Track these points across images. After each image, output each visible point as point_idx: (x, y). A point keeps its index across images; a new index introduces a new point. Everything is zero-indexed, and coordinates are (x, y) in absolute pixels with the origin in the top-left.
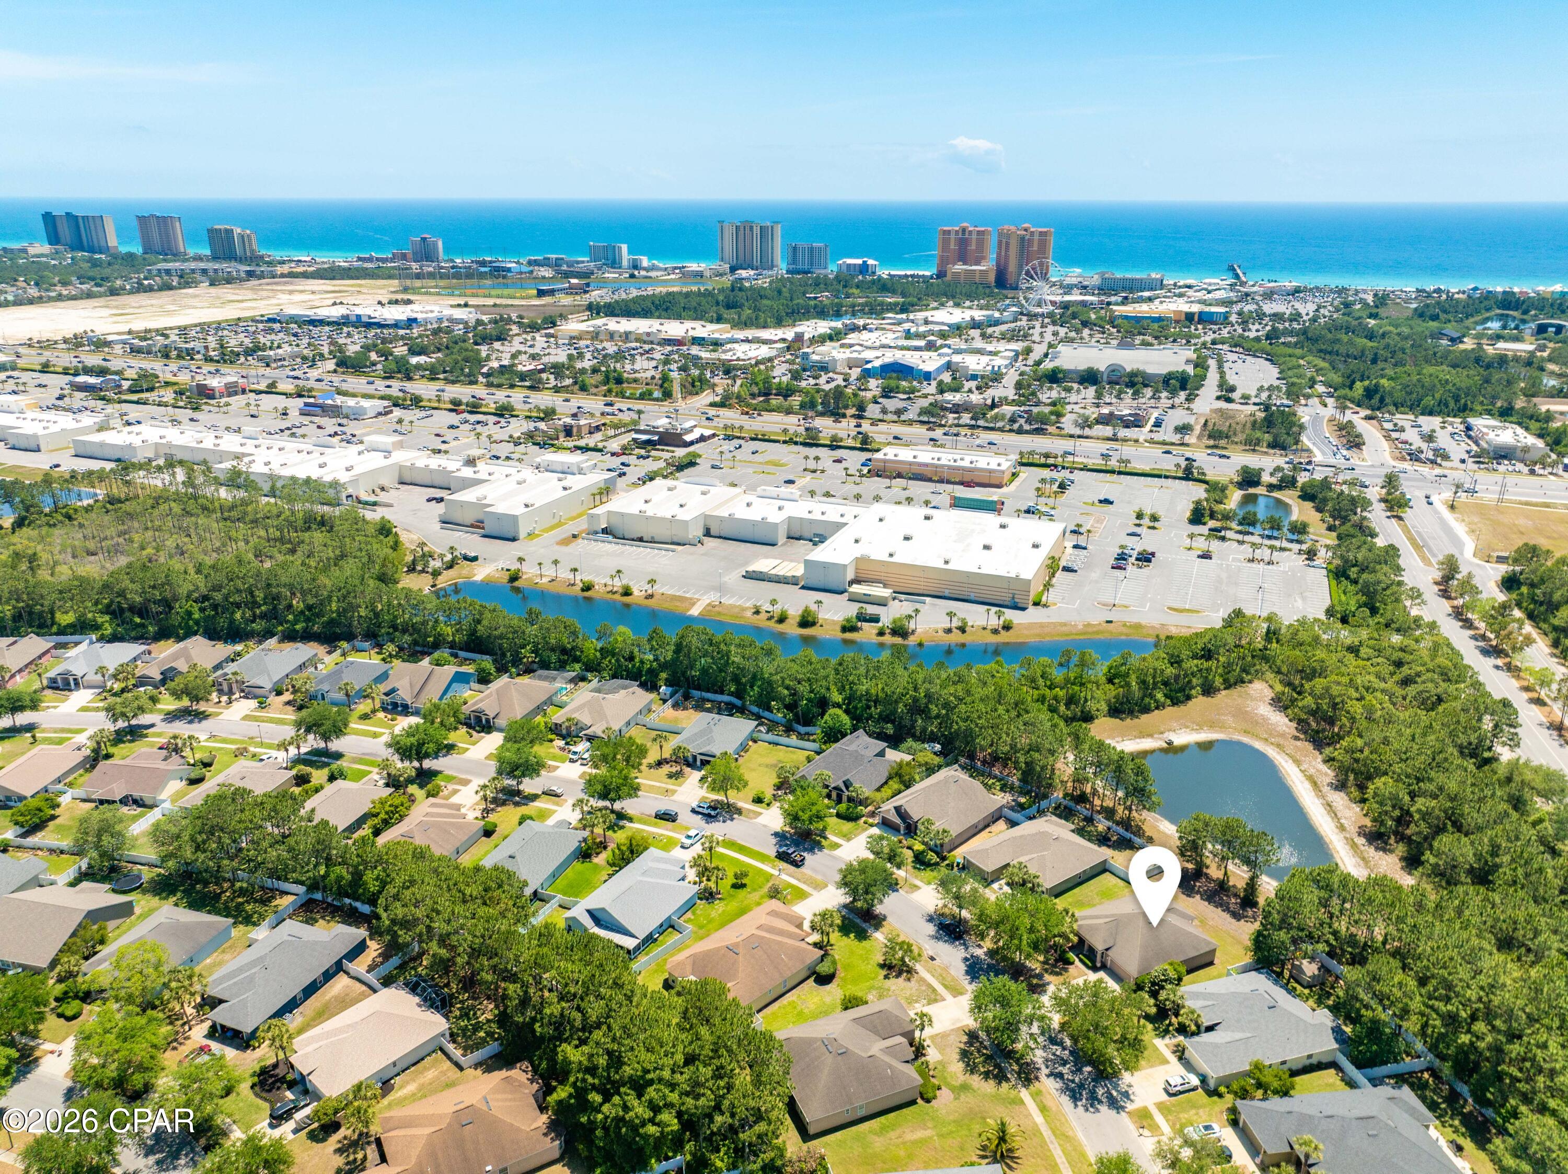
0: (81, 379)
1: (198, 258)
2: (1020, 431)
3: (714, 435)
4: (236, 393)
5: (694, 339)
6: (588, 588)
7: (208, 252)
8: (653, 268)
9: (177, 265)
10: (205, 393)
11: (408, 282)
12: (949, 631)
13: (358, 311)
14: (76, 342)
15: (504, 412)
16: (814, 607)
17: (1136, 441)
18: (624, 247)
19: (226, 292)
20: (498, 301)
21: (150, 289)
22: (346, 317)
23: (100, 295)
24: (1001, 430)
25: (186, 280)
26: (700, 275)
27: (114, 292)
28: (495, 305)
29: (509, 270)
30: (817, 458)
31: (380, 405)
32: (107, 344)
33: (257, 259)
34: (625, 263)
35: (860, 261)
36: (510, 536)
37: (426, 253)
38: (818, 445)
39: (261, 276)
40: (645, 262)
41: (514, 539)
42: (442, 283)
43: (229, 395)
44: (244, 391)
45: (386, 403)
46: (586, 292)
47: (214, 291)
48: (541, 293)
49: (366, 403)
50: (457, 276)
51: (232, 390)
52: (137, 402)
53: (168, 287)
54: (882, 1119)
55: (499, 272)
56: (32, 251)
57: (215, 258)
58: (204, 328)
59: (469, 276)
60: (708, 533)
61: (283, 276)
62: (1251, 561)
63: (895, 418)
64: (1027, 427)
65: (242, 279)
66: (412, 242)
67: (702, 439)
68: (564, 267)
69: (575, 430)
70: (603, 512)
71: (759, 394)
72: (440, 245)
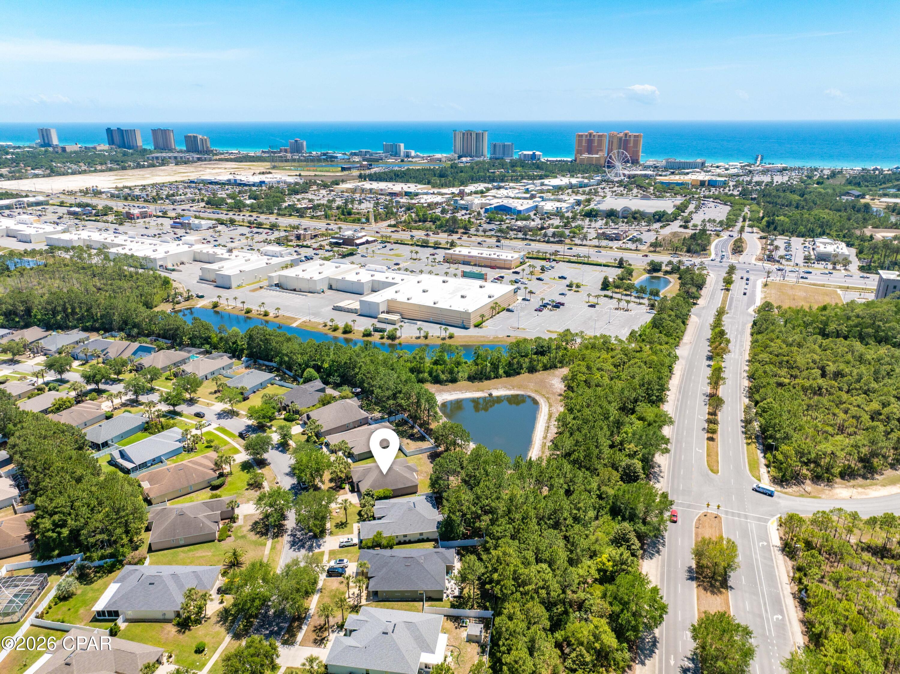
0: (72, 209)
1: (181, 151)
2: (548, 242)
3: (375, 241)
5: (406, 192)
6: (248, 311)
7: (184, 148)
8: (417, 156)
9: (164, 155)
10: (130, 217)
11: (275, 164)
12: (419, 338)
13: (238, 177)
14: (85, 192)
15: (273, 227)
16: (350, 323)
17: (611, 248)
18: (402, 146)
19: (181, 168)
20: (317, 173)
21: (143, 167)
22: (229, 180)
23: (116, 170)
24: (539, 241)
25: (164, 162)
26: (440, 160)
27: (124, 168)
28: (315, 175)
29: (336, 157)
30: (417, 253)
31: (211, 223)
32: (101, 193)
33: (208, 152)
34: (402, 154)
35: (531, 153)
36: (228, 286)
37: (297, 148)
38: (428, 247)
39: (205, 160)
40: (413, 153)
41: (229, 288)
42: (296, 164)
43: (142, 218)
44: (150, 216)
45: (214, 222)
46: (370, 169)
47: (176, 168)
48: (343, 169)
49: (203, 222)
50: (312, 161)
51: (144, 215)
52: (95, 221)
53: (153, 166)
55: (331, 159)
56: (98, 148)
57: (188, 151)
58: (153, 185)
59: (319, 160)
60: (331, 288)
61: (216, 160)
62: (617, 309)
63: (483, 234)
64: (552, 239)
65: (193, 162)
66: (291, 143)
67: (368, 242)
68: (368, 156)
69: (302, 237)
70: (276, 275)
71: (420, 221)
72: (305, 143)
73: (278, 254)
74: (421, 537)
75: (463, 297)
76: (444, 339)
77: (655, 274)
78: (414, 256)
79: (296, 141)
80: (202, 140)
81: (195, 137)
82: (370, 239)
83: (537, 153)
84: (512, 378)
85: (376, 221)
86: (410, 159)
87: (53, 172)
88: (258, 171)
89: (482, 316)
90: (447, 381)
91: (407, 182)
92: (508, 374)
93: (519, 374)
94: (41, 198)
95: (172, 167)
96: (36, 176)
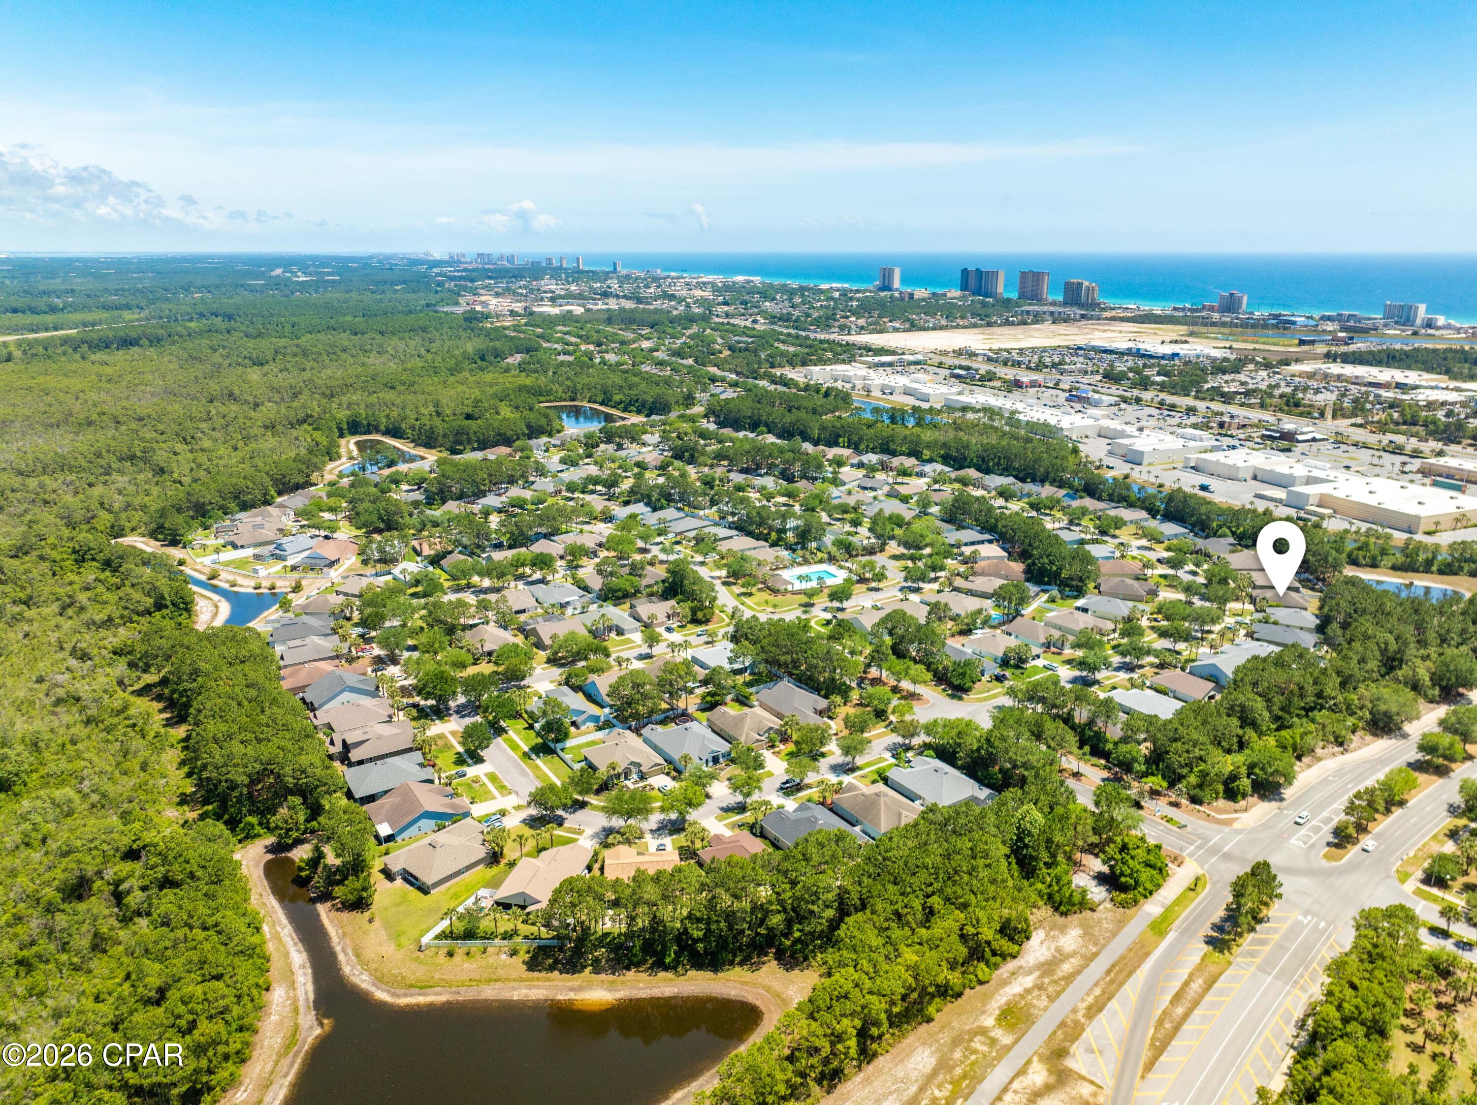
0: (957, 371)
1: (1054, 303)
3: (1325, 440)
4: (1035, 386)
5: (1397, 384)
6: (1161, 486)
7: (1060, 298)
8: (1448, 327)
9: (1036, 308)
10: (1018, 384)
11: (1196, 329)
13: (1142, 346)
14: (959, 353)
15: (1191, 411)
18: (1422, 307)
19: (1061, 328)
20: (1258, 346)
21: (1012, 324)
22: (1130, 349)
23: (981, 326)
25: (1038, 319)
27: (989, 325)
28: (1255, 350)
29: (1294, 323)
30: (1379, 457)
31: (1113, 400)
32: (976, 355)
33: (1095, 305)
34: (1418, 322)
36: (1139, 462)
37: (1230, 305)
38: (1401, 454)
39: (1091, 318)
40: (1441, 321)
41: (1141, 464)
42: (1226, 330)
43: (1031, 387)
44: (1040, 386)
45: (1120, 400)
46: (1347, 344)
47: (1053, 327)
48: (1302, 343)
49: (1104, 398)
50: (1253, 326)
51: (1034, 384)
52: (981, 386)
53: (1024, 323)
55: (1282, 325)
56: (949, 295)
57: (1065, 304)
58: (1033, 350)
59: (1265, 326)
60: (1255, 478)
61: (1106, 319)
65: (1075, 320)
66: (1222, 297)
67: (1314, 440)
68: (1352, 323)
69: (1226, 425)
70: (1194, 457)
71: (1405, 423)
72: (1245, 300)
73: (1195, 439)
75: (1420, 503)
78: (1375, 461)
79: (1232, 295)
80: (1087, 288)
81: (1080, 285)
82: (1318, 436)
84: (1445, 576)
85: (1334, 417)
86: (1430, 331)
87: (914, 327)
88: (1168, 339)
89: (1437, 524)
90: (1365, 565)
91: (1409, 368)
92: (1442, 573)
93: (1456, 574)
94: (919, 357)
95: (1047, 326)
96: (896, 330)
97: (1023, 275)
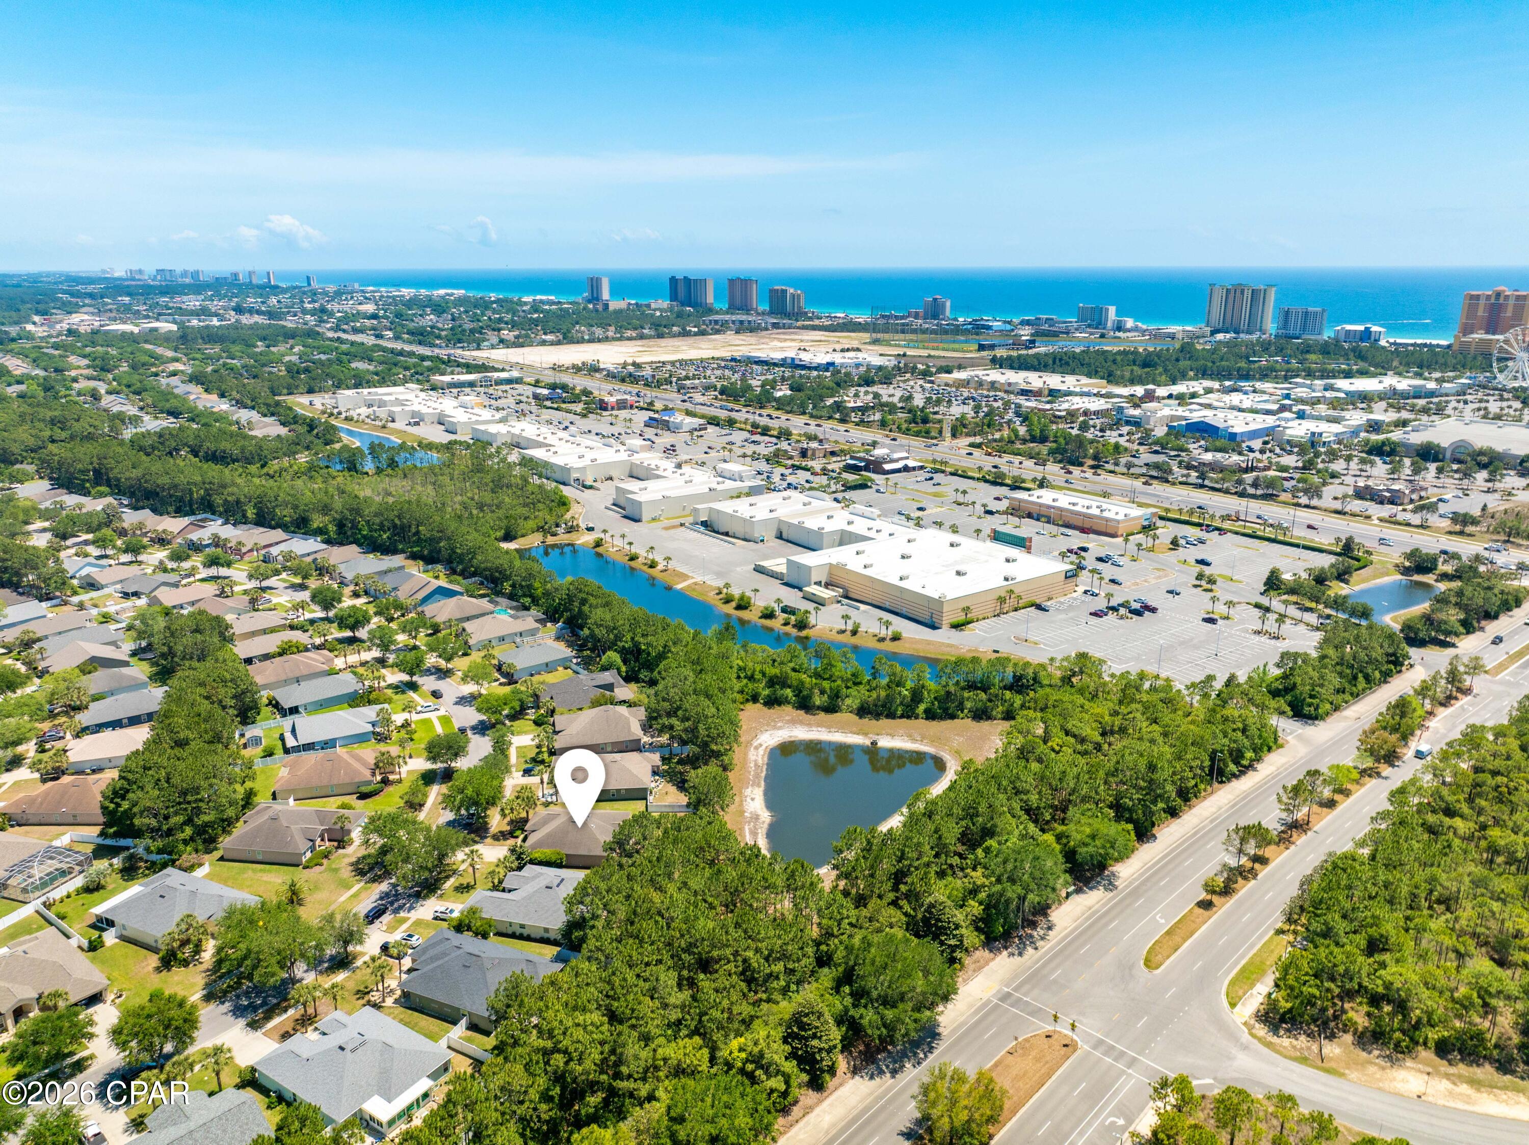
0: (541, 390)
2: (1242, 494)
3: (922, 468)
4: (625, 408)
5: (1050, 390)
8: (1136, 329)
9: (731, 317)
10: (602, 405)
11: (879, 336)
12: (843, 632)
13: (802, 355)
16: (749, 593)
17: (1368, 517)
18: (1112, 310)
19: (740, 338)
20: (933, 353)
21: (688, 334)
22: (784, 360)
24: (1227, 492)
25: (722, 329)
26: (1173, 337)
27: (661, 336)
28: (929, 356)
29: (989, 328)
30: (964, 492)
31: (696, 422)
33: (799, 314)
34: (1109, 324)
35: (1361, 328)
36: (637, 518)
37: (934, 311)
38: (1002, 484)
39: (783, 327)
40: (1130, 323)
41: (637, 520)
42: (916, 337)
43: (619, 409)
44: (631, 407)
45: (702, 421)
46: (1028, 348)
47: (732, 337)
48: (982, 348)
49: (688, 420)
50: (954, 333)
51: (622, 405)
52: (557, 409)
53: (704, 334)
54: (268, 867)
55: (978, 330)
56: (655, 306)
57: (771, 313)
60: (780, 536)
62: (1261, 633)
63: (1125, 470)
64: (1251, 491)
65: (766, 329)
66: (926, 303)
67: (906, 469)
68: (1046, 327)
69: (810, 453)
71: (1033, 439)
72: (948, 304)
73: (737, 477)
74: (546, 935)
75: (958, 573)
76: (882, 640)
77: (1417, 578)
78: (960, 498)
79: (935, 300)
80: (793, 296)
81: (784, 292)
82: (911, 463)
83: (1375, 329)
84: (934, 723)
85: (954, 436)
86: (1120, 334)
87: (568, 339)
88: (838, 347)
89: (966, 610)
90: (819, 708)
91: (1073, 372)
92: (930, 715)
94: (515, 374)
96: (542, 343)
97: (732, 282)
